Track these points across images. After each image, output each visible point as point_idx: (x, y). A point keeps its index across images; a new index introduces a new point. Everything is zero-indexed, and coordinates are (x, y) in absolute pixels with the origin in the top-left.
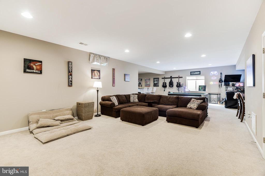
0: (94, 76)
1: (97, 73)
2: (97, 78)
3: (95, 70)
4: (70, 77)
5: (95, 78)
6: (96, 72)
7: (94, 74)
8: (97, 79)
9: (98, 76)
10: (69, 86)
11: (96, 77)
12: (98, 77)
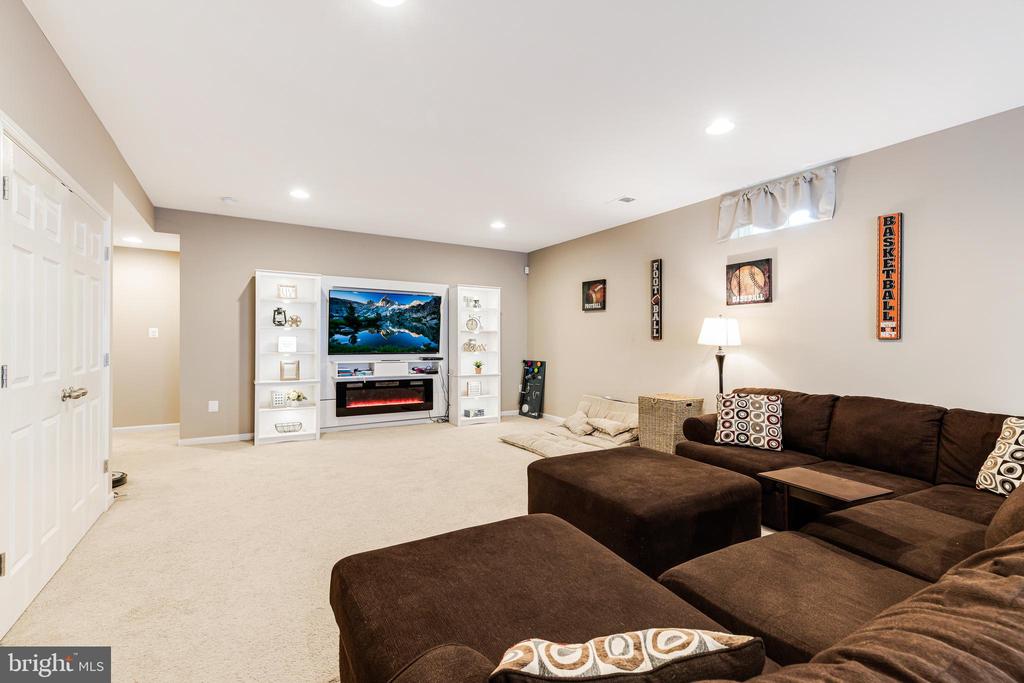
0: (736, 291)
1: (752, 276)
2: (750, 298)
3: (738, 266)
4: (656, 308)
5: (740, 303)
6: (745, 271)
7: (734, 282)
8: (755, 302)
9: (757, 291)
10: (654, 338)
11: (744, 298)
12: (757, 295)
